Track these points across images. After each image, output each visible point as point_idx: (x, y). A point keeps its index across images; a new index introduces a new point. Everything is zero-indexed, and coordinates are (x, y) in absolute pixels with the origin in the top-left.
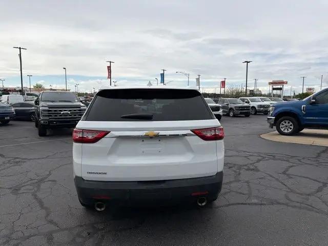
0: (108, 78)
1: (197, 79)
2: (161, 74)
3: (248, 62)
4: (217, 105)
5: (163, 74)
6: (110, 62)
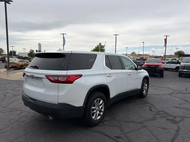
6: (167, 36)
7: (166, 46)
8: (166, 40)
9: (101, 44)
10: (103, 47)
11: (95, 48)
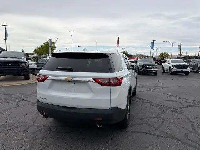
0: (117, 47)
1: (179, 46)
2: (152, 43)
4: (186, 64)
5: (153, 43)
6: (119, 37)
7: (118, 47)
8: (118, 41)
9: (52, 41)
10: (53, 44)
11: (43, 45)
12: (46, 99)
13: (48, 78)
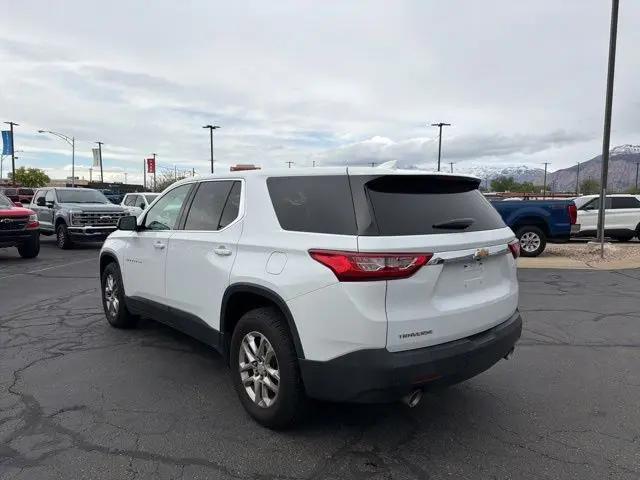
1: (95, 151)
2: (4, 132)
3: (212, 128)
5: (11, 133)
12: (430, 332)
13: (433, 258)
